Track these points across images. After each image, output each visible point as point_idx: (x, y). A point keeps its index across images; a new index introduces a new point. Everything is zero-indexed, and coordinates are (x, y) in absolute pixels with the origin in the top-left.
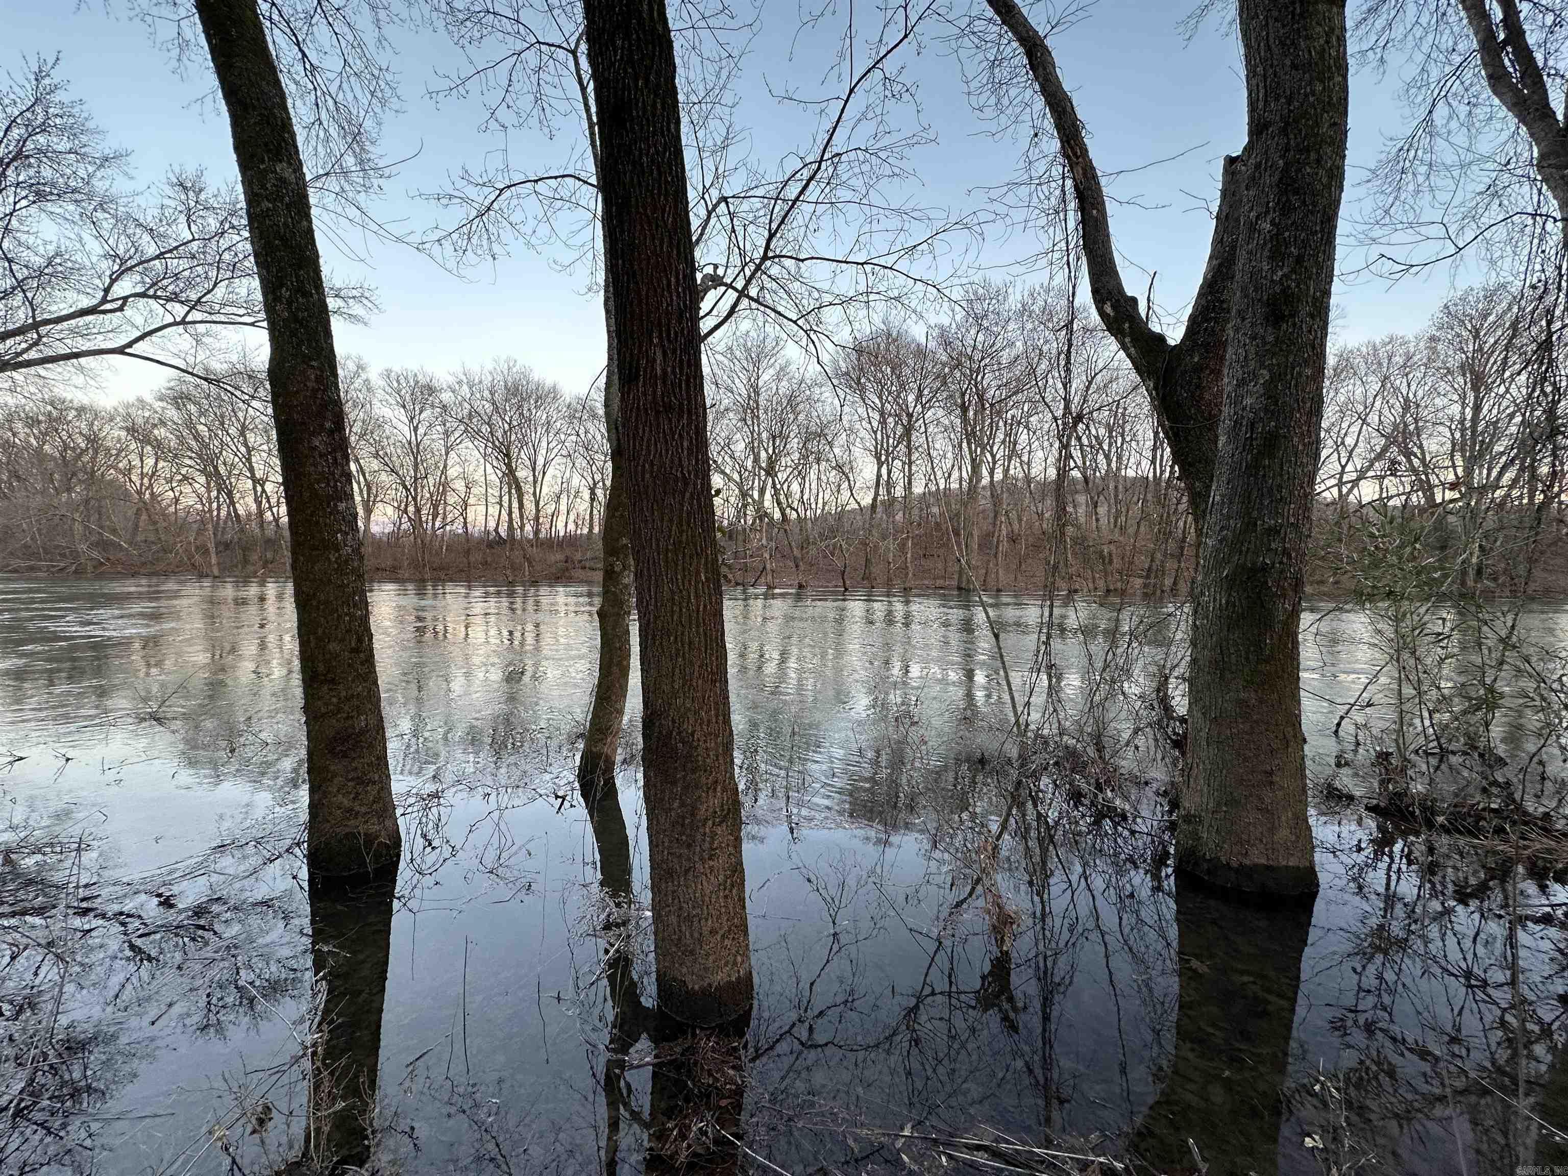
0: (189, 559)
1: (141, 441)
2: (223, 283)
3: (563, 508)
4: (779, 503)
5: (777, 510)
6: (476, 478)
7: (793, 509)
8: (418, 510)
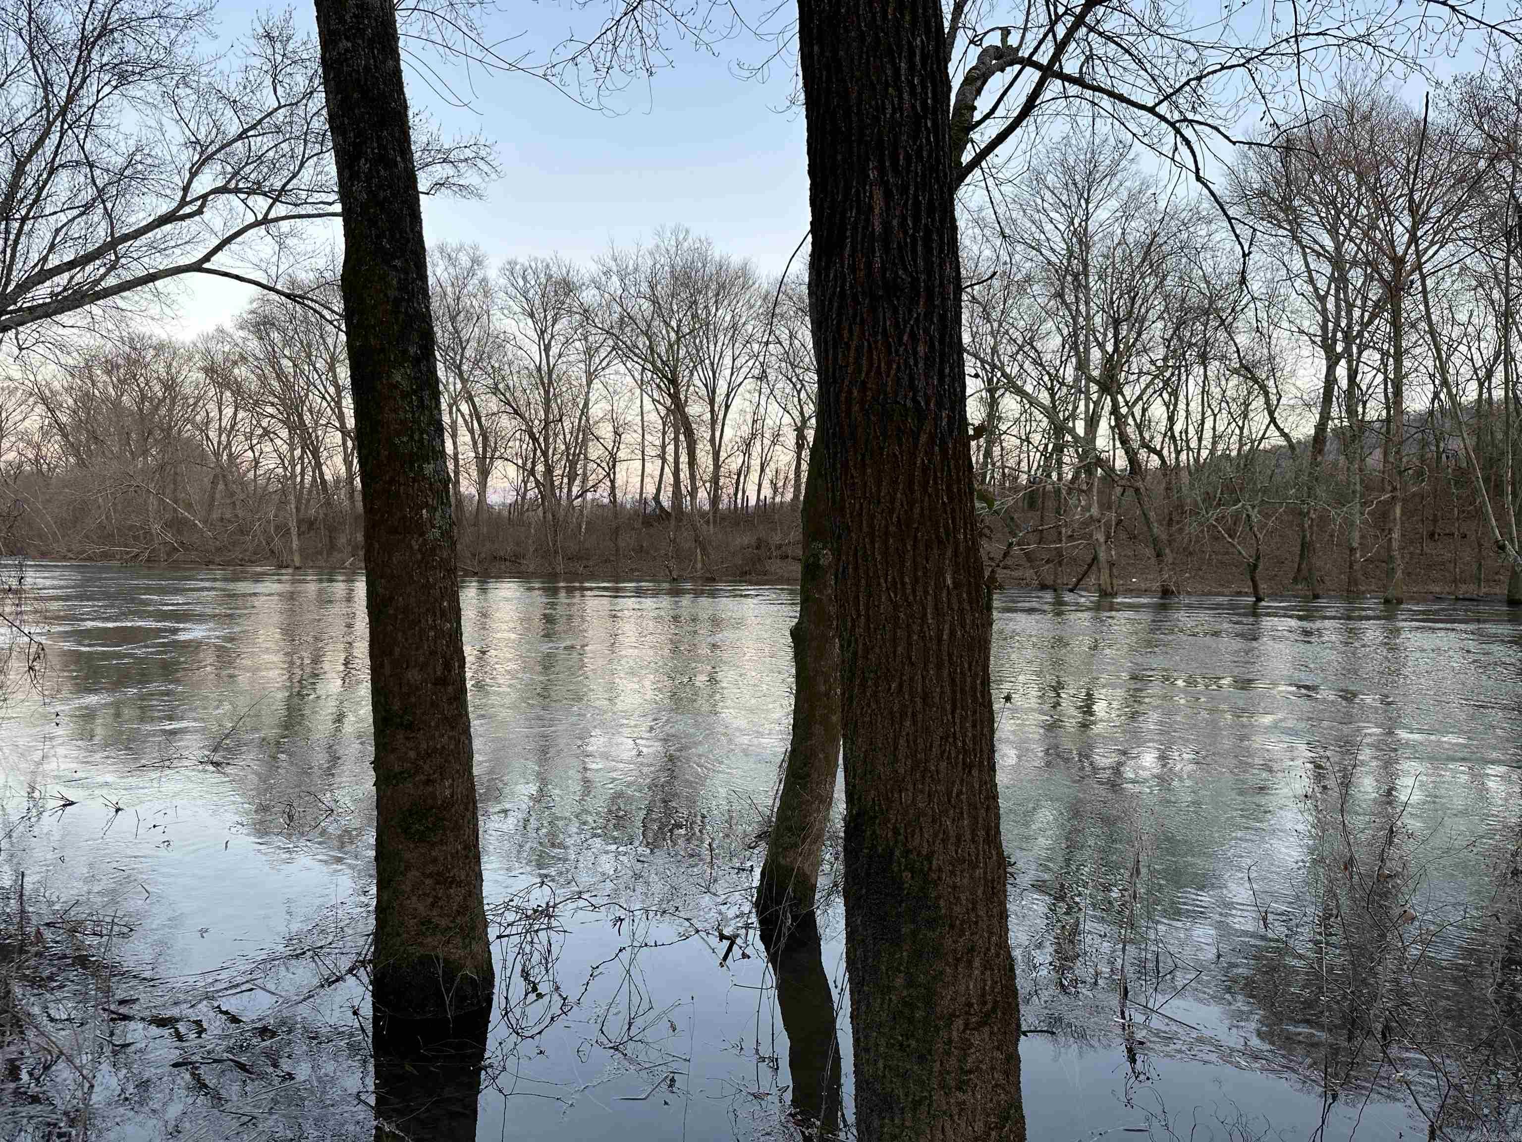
0: (268, 544)
1: (220, 385)
2: (311, 162)
3: (756, 463)
4: (1125, 441)
5: (1121, 453)
6: (629, 418)
7: (1153, 451)
8: (549, 470)
